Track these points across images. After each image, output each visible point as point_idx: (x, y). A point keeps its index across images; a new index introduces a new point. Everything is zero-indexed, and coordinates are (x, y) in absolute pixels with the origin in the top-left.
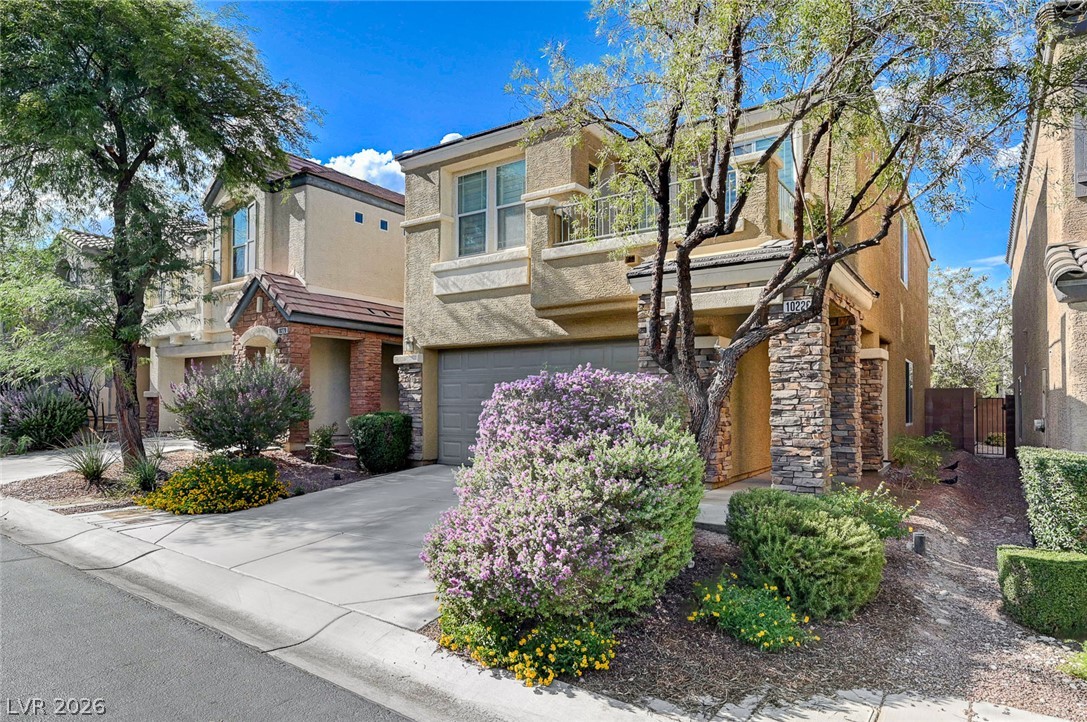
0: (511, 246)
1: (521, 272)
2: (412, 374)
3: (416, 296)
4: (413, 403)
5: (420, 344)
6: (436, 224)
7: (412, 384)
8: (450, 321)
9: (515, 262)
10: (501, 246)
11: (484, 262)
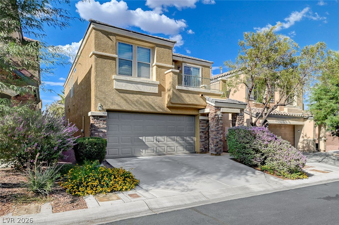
0: (143, 77)
1: (156, 89)
2: (101, 120)
3: (102, 87)
4: (102, 133)
5: (105, 108)
6: (114, 59)
7: (101, 125)
8: (122, 100)
9: (153, 85)
10: (139, 76)
11: (141, 81)
